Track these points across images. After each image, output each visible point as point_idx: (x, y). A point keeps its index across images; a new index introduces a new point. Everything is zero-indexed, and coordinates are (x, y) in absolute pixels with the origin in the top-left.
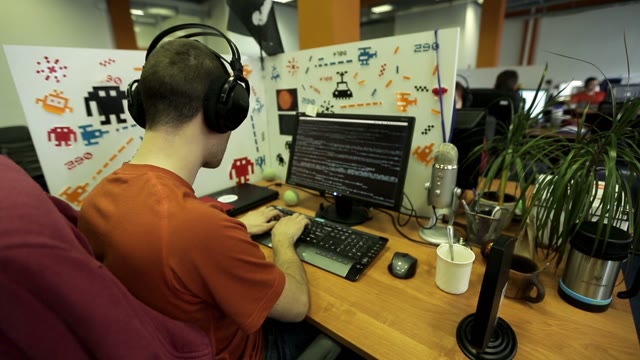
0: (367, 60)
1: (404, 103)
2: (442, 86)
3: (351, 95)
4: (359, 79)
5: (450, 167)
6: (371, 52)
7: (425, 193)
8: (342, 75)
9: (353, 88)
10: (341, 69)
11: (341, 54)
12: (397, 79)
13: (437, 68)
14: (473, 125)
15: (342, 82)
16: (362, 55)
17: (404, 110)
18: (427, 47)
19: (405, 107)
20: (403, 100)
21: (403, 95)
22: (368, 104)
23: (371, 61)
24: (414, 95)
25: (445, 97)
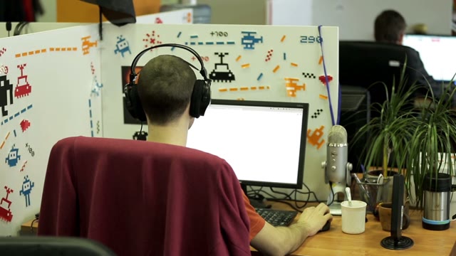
0: (251, 44)
1: (293, 89)
2: (328, 75)
3: (233, 78)
4: (243, 61)
5: (341, 145)
6: (257, 37)
7: (323, 171)
8: (222, 56)
9: (234, 70)
10: (222, 49)
11: (220, 34)
12: (285, 65)
13: (322, 58)
14: (356, 108)
15: (222, 64)
16: (245, 38)
17: (293, 95)
18: (312, 40)
19: (293, 91)
20: (292, 85)
21: (291, 80)
22: (254, 88)
23: (256, 45)
24: (302, 81)
25: (331, 83)
